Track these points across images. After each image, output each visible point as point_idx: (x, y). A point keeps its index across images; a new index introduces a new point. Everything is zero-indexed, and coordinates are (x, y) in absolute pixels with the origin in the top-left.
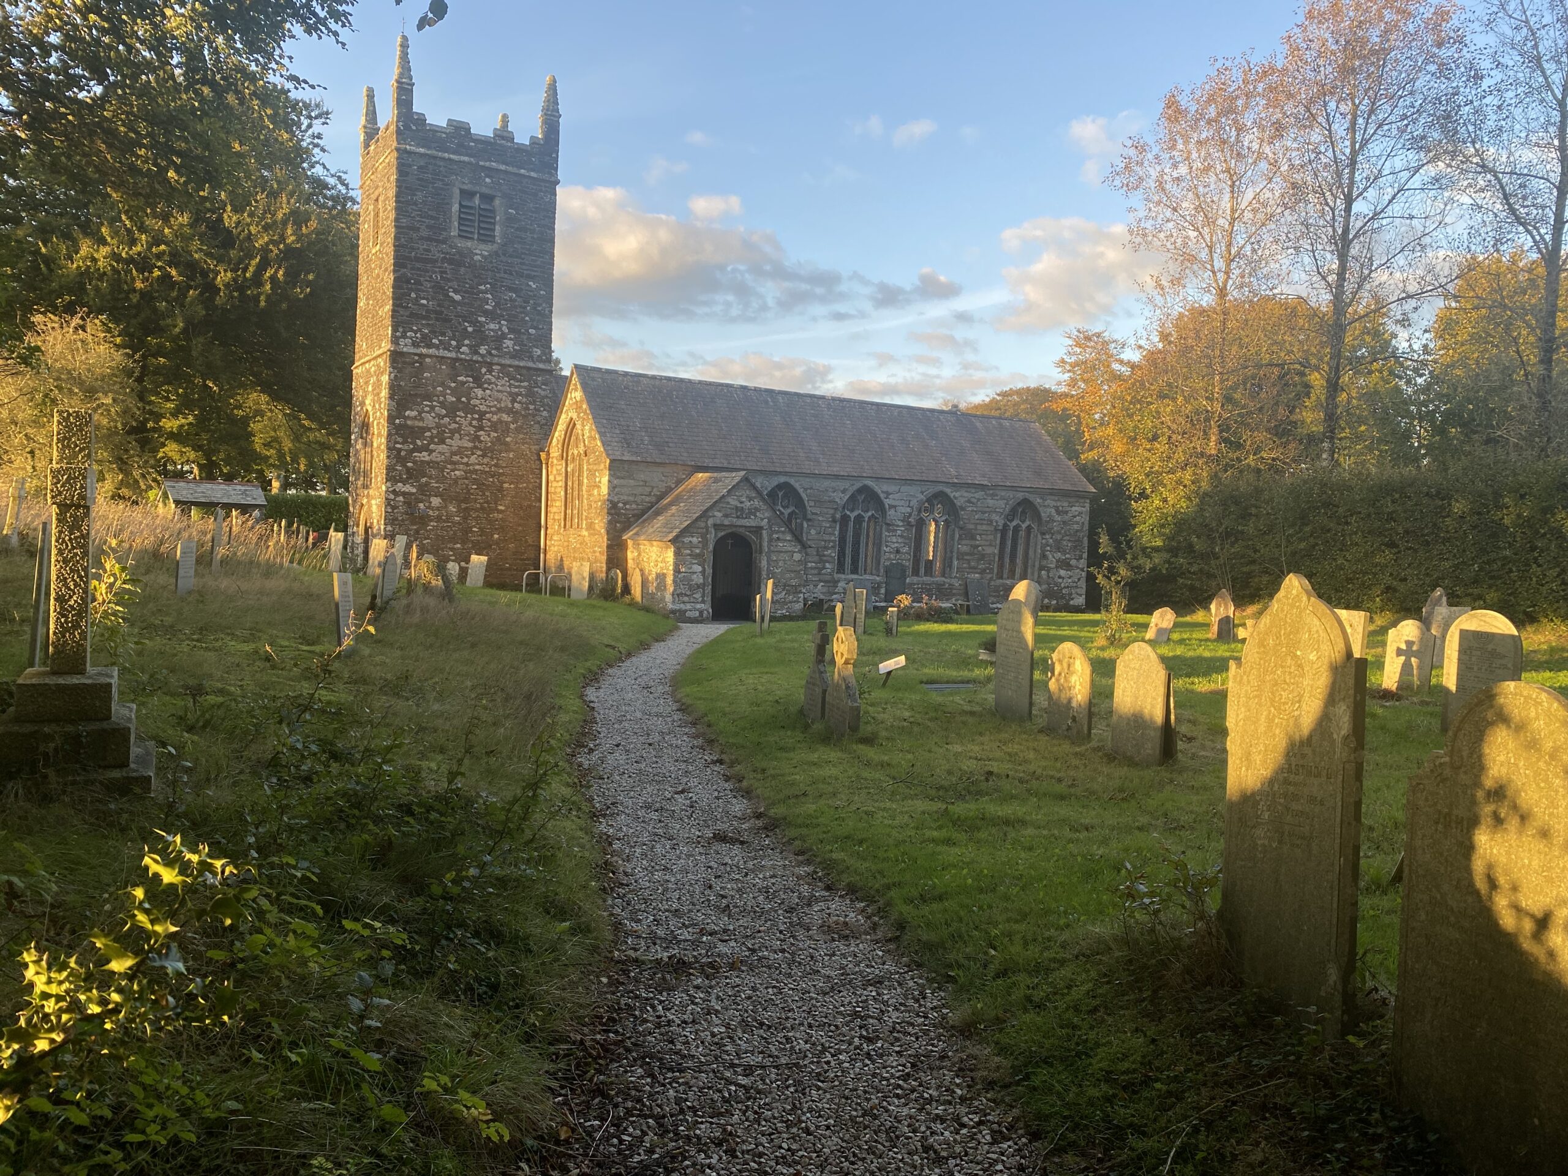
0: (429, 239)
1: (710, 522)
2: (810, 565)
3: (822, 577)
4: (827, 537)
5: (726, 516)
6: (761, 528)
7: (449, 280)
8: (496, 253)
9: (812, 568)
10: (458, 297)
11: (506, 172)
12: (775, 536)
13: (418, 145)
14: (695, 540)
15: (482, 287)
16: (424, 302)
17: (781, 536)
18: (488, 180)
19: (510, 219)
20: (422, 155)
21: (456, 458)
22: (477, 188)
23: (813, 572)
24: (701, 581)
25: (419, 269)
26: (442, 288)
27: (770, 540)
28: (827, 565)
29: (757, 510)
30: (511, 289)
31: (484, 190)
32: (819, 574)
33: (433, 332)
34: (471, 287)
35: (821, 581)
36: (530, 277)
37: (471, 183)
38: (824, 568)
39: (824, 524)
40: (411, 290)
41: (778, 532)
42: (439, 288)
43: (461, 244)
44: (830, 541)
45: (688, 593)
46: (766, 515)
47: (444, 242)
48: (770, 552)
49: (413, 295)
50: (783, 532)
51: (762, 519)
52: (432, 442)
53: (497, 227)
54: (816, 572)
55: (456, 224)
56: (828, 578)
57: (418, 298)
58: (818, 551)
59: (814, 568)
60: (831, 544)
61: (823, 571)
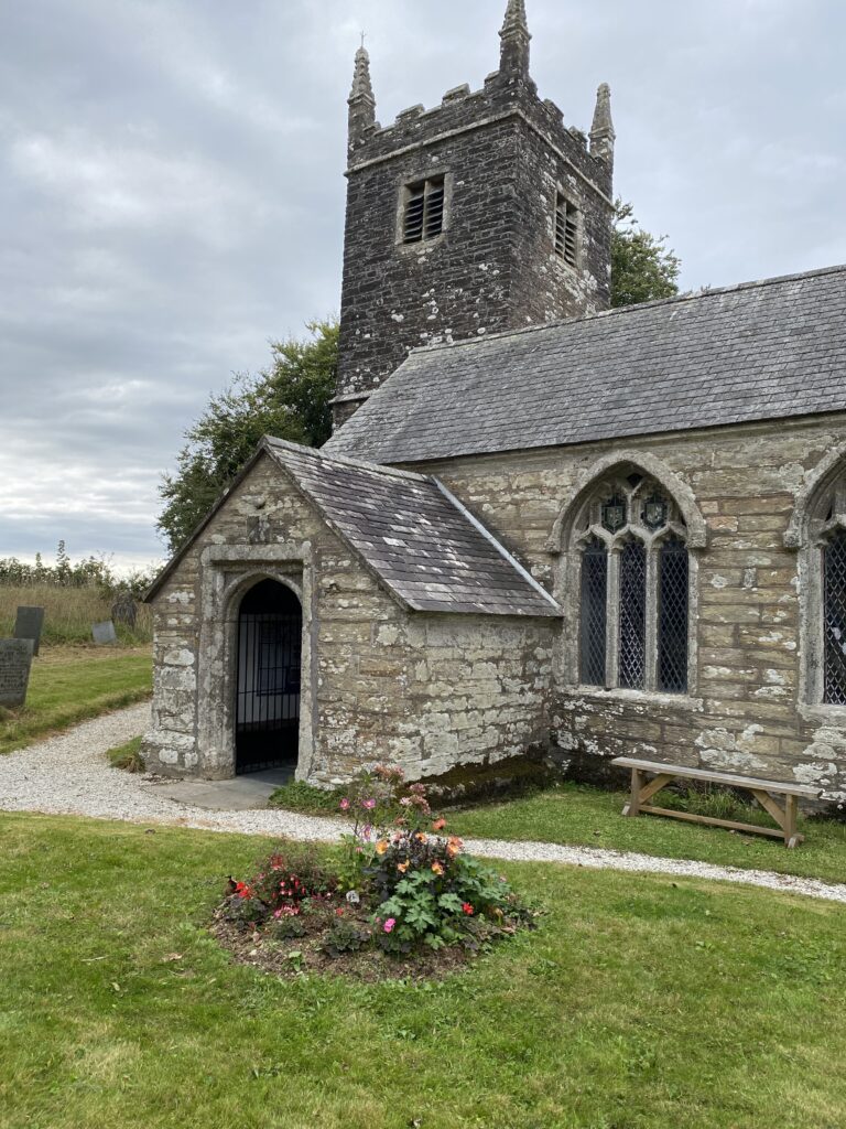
0: (373, 261)
1: (206, 556)
2: (713, 672)
3: (755, 708)
4: (767, 596)
5: (232, 541)
6: (299, 563)
7: (392, 300)
8: (443, 246)
9: (719, 681)
10: (399, 318)
11: (453, 137)
12: (328, 581)
13: (367, 159)
14: (184, 597)
15: (427, 295)
16: (368, 336)
17: (343, 581)
18: (435, 159)
19: (458, 194)
20: (368, 168)
22: (424, 175)
23: (725, 691)
24: (193, 685)
25: (364, 300)
26: (385, 313)
27: (318, 594)
28: (772, 675)
29: (291, 521)
30: (457, 284)
31: (431, 173)
32: (745, 698)
33: (374, 369)
34: (415, 300)
35: (750, 718)
36: (480, 259)
37: (418, 172)
38: (761, 682)
39: (754, 560)
40: (356, 327)
41: (334, 572)
42: (383, 315)
43: (405, 251)
44: (774, 606)
45: (174, 710)
46: (309, 530)
47: (388, 257)
48: (318, 620)
49: (358, 332)
50: (347, 571)
51: (299, 542)
53: (445, 212)
54: (735, 691)
55: (400, 229)
56: (779, 711)
57: (363, 332)
58: (736, 634)
59: (731, 681)
60: (782, 614)
61: (761, 692)
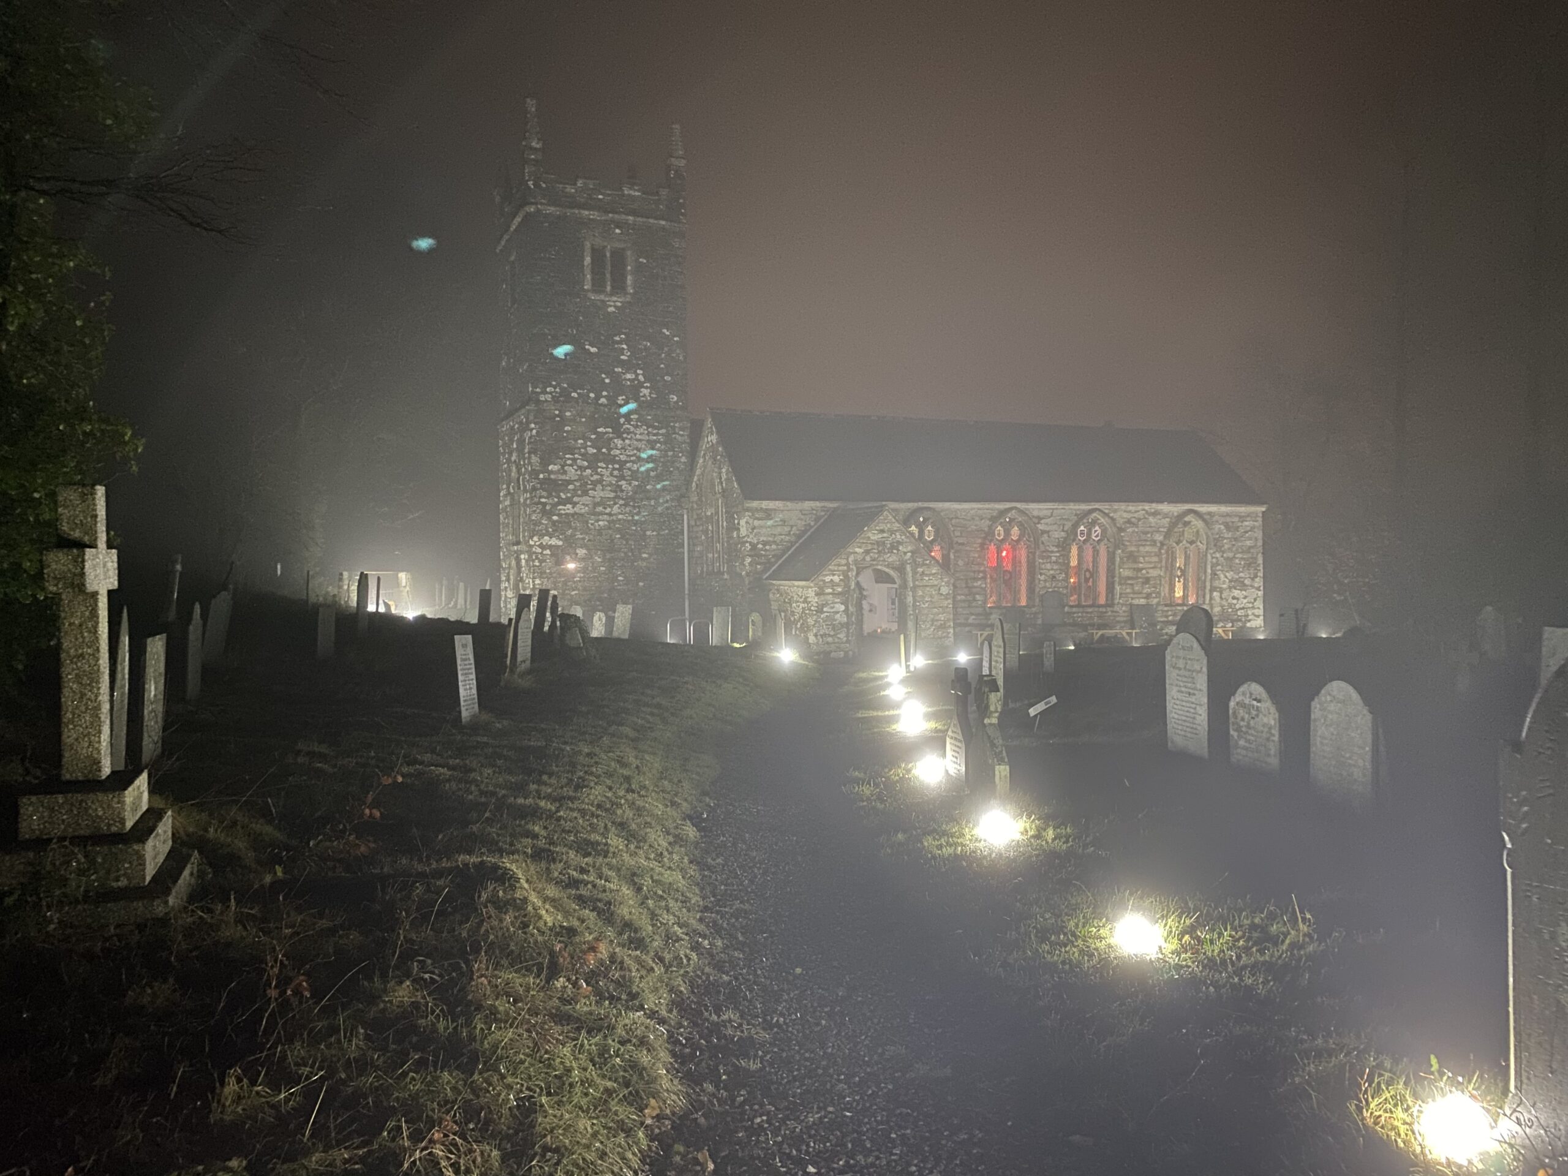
1: (851, 559)
2: (959, 598)
3: (973, 610)
4: (976, 568)
5: (867, 552)
6: (904, 562)
7: (585, 333)
8: (629, 303)
9: (961, 601)
10: (593, 350)
11: (635, 222)
12: (920, 570)
13: (548, 202)
14: (835, 578)
15: (617, 338)
17: (926, 570)
18: (618, 232)
19: (640, 268)
21: (600, 509)
22: (608, 240)
23: (963, 605)
24: (845, 620)
25: (555, 325)
26: (579, 342)
27: (915, 575)
28: (978, 597)
29: (899, 543)
30: (645, 338)
31: (615, 241)
32: (969, 607)
33: (572, 386)
34: (607, 339)
35: (972, 614)
37: (602, 235)
38: (975, 600)
39: (972, 554)
40: (549, 345)
42: (575, 342)
43: (594, 297)
44: (979, 572)
45: (832, 633)
46: (909, 548)
47: (578, 296)
48: (915, 586)
49: (551, 351)
50: (928, 566)
51: (905, 553)
52: (575, 495)
53: (629, 277)
54: (966, 605)
55: (589, 277)
56: (980, 610)
58: (967, 583)
59: (964, 601)
60: (981, 575)
61: (974, 604)
